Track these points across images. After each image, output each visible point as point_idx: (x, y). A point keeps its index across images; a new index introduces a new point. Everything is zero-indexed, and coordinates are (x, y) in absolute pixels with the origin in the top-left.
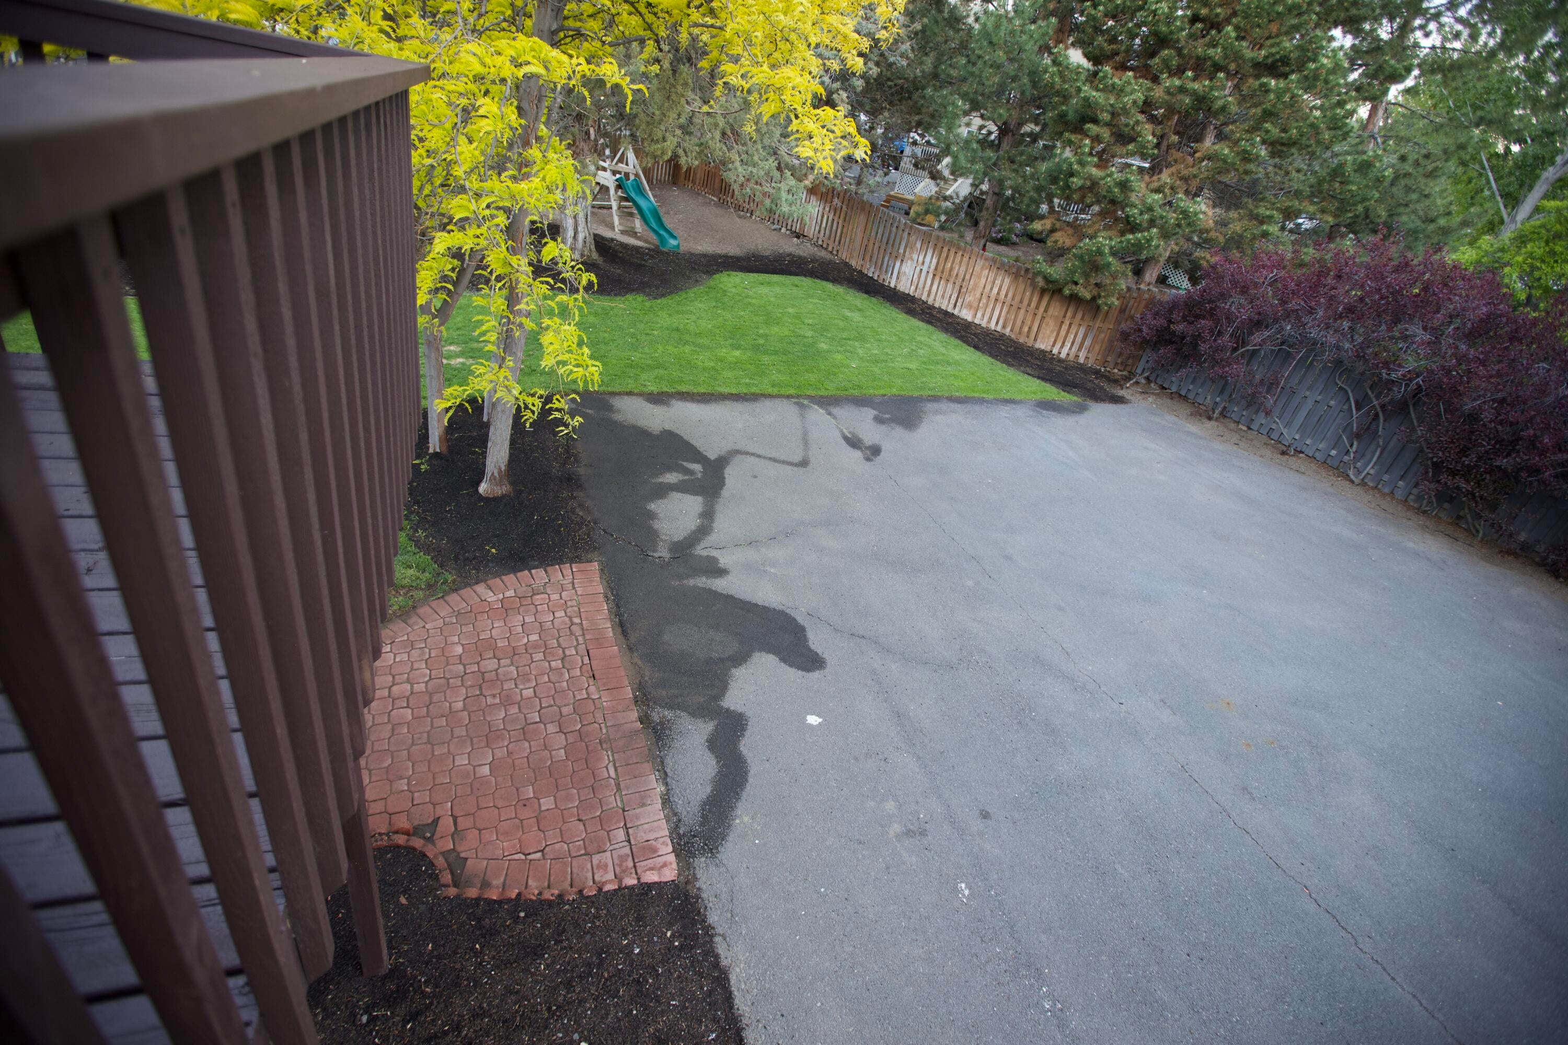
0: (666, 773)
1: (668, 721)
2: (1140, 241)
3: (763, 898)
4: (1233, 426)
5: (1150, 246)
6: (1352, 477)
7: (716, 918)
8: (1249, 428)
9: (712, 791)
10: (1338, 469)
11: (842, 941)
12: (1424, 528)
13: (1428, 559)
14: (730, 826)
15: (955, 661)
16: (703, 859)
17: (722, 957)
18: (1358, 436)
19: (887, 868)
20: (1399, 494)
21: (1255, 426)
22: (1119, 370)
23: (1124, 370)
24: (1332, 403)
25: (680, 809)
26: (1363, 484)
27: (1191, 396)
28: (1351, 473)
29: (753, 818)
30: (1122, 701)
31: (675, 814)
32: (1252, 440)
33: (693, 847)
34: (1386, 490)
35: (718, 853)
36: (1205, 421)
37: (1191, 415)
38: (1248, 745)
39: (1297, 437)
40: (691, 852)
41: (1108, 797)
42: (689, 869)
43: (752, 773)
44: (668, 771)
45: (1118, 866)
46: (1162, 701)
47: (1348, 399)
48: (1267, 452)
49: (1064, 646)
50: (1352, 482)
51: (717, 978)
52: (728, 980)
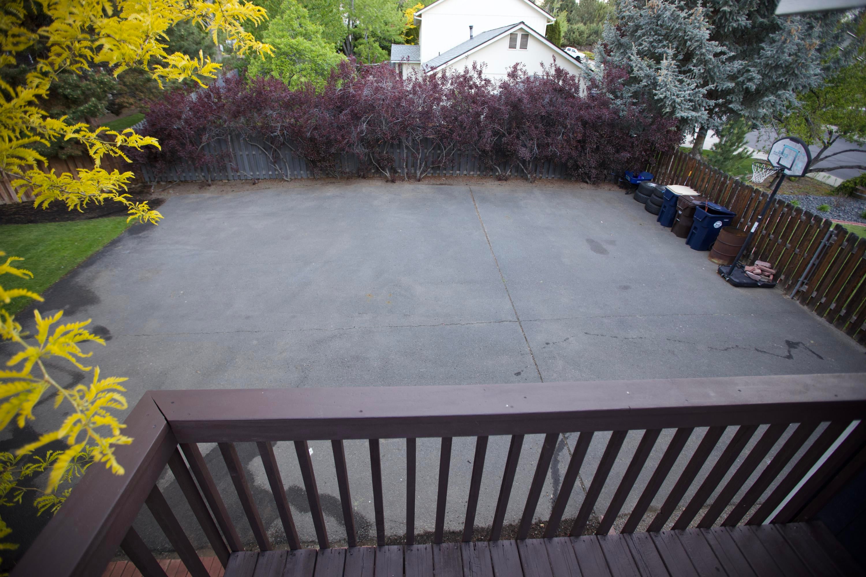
0: (311, 542)
1: (276, 532)
2: (90, 109)
3: (398, 506)
4: (220, 183)
5: (98, 110)
6: (286, 179)
7: (402, 531)
8: (228, 180)
9: (334, 517)
10: (279, 179)
11: (424, 479)
12: (323, 184)
13: (337, 196)
14: (357, 513)
15: (302, 374)
16: (371, 531)
17: (419, 533)
18: (275, 162)
19: (399, 449)
20: (304, 176)
21: (231, 178)
22: (135, 185)
23: (138, 183)
24: (254, 153)
25: (338, 538)
26: (291, 180)
27: (188, 179)
28: (285, 178)
29: (356, 500)
30: (353, 326)
31: (340, 541)
32: (236, 185)
33: (362, 535)
34: (299, 177)
35: (370, 522)
36: (208, 187)
37: (200, 188)
38: (389, 302)
39: (252, 174)
40: (365, 537)
41: (393, 357)
42: (373, 540)
43: (330, 493)
44: (311, 540)
45: (421, 370)
46: (359, 314)
47: (259, 147)
48: (247, 187)
49: (315, 328)
50: (288, 181)
51: (427, 537)
52: (430, 532)
